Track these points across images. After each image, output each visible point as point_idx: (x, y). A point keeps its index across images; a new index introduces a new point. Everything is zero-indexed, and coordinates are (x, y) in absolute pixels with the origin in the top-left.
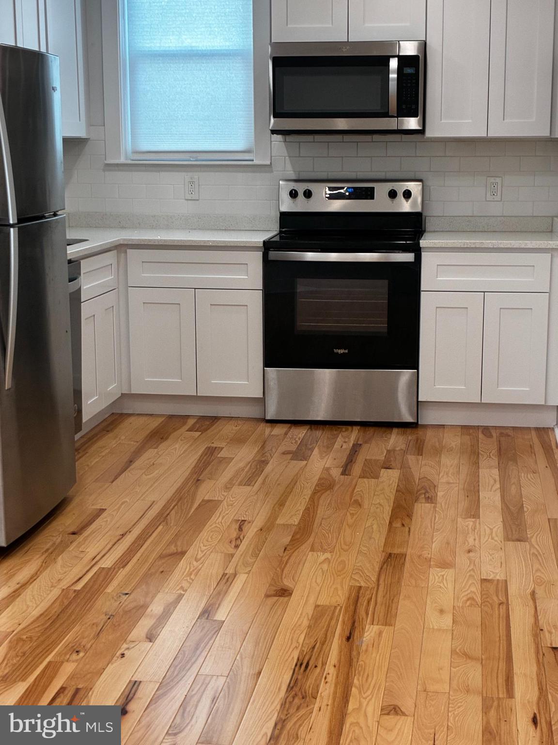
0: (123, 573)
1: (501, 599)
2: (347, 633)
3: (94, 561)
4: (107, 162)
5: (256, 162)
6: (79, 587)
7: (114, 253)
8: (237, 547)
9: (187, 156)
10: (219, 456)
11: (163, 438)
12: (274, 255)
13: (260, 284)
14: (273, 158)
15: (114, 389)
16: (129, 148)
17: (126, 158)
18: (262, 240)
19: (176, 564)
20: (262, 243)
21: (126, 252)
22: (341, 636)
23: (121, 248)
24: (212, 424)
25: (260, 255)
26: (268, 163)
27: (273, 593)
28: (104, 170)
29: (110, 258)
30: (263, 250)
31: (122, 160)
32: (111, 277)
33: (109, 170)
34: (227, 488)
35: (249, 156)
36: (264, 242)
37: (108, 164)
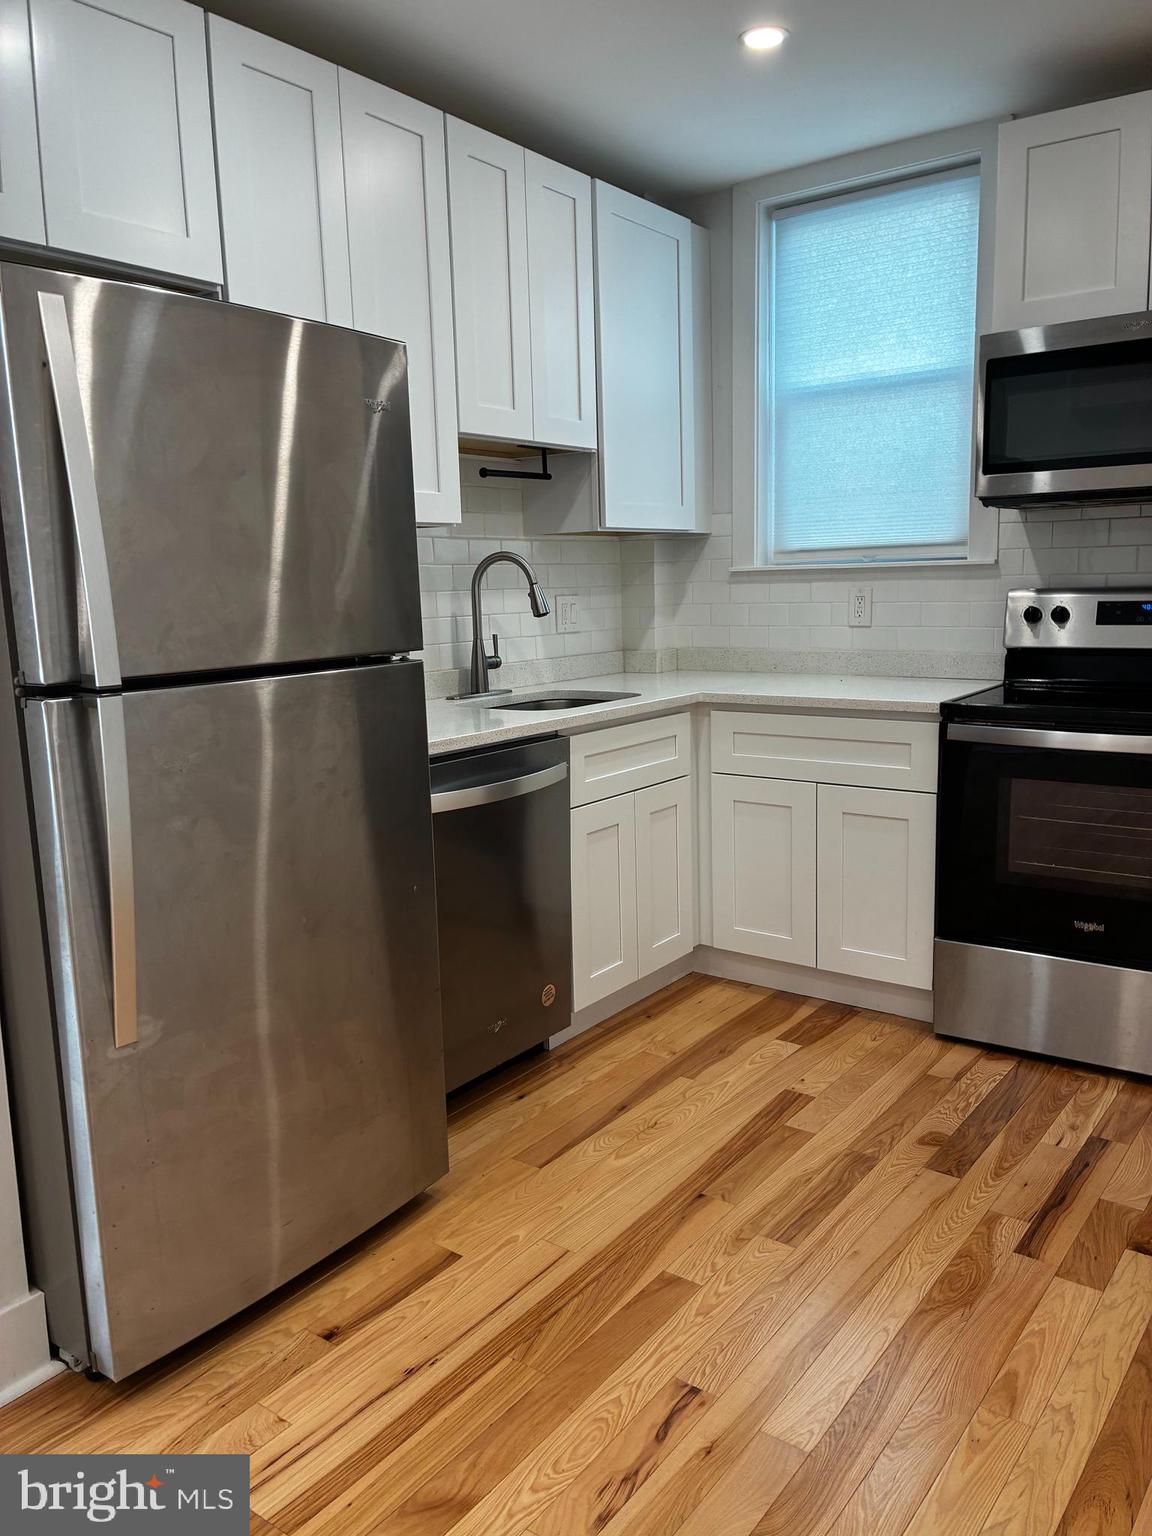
4: (733, 569)
5: (971, 560)
7: (687, 716)
8: (602, 1522)
9: (858, 555)
10: (788, 1124)
11: (724, 1053)
12: (957, 731)
13: (932, 784)
14: (1001, 552)
16: (772, 548)
17: (766, 561)
18: (939, 702)
20: (938, 707)
21: (709, 715)
23: (699, 709)
25: (932, 729)
26: (990, 560)
28: (730, 583)
29: (681, 725)
30: (941, 719)
31: (758, 564)
32: (672, 758)
33: (734, 583)
34: (739, 1240)
35: (958, 552)
36: (943, 706)
37: (734, 574)
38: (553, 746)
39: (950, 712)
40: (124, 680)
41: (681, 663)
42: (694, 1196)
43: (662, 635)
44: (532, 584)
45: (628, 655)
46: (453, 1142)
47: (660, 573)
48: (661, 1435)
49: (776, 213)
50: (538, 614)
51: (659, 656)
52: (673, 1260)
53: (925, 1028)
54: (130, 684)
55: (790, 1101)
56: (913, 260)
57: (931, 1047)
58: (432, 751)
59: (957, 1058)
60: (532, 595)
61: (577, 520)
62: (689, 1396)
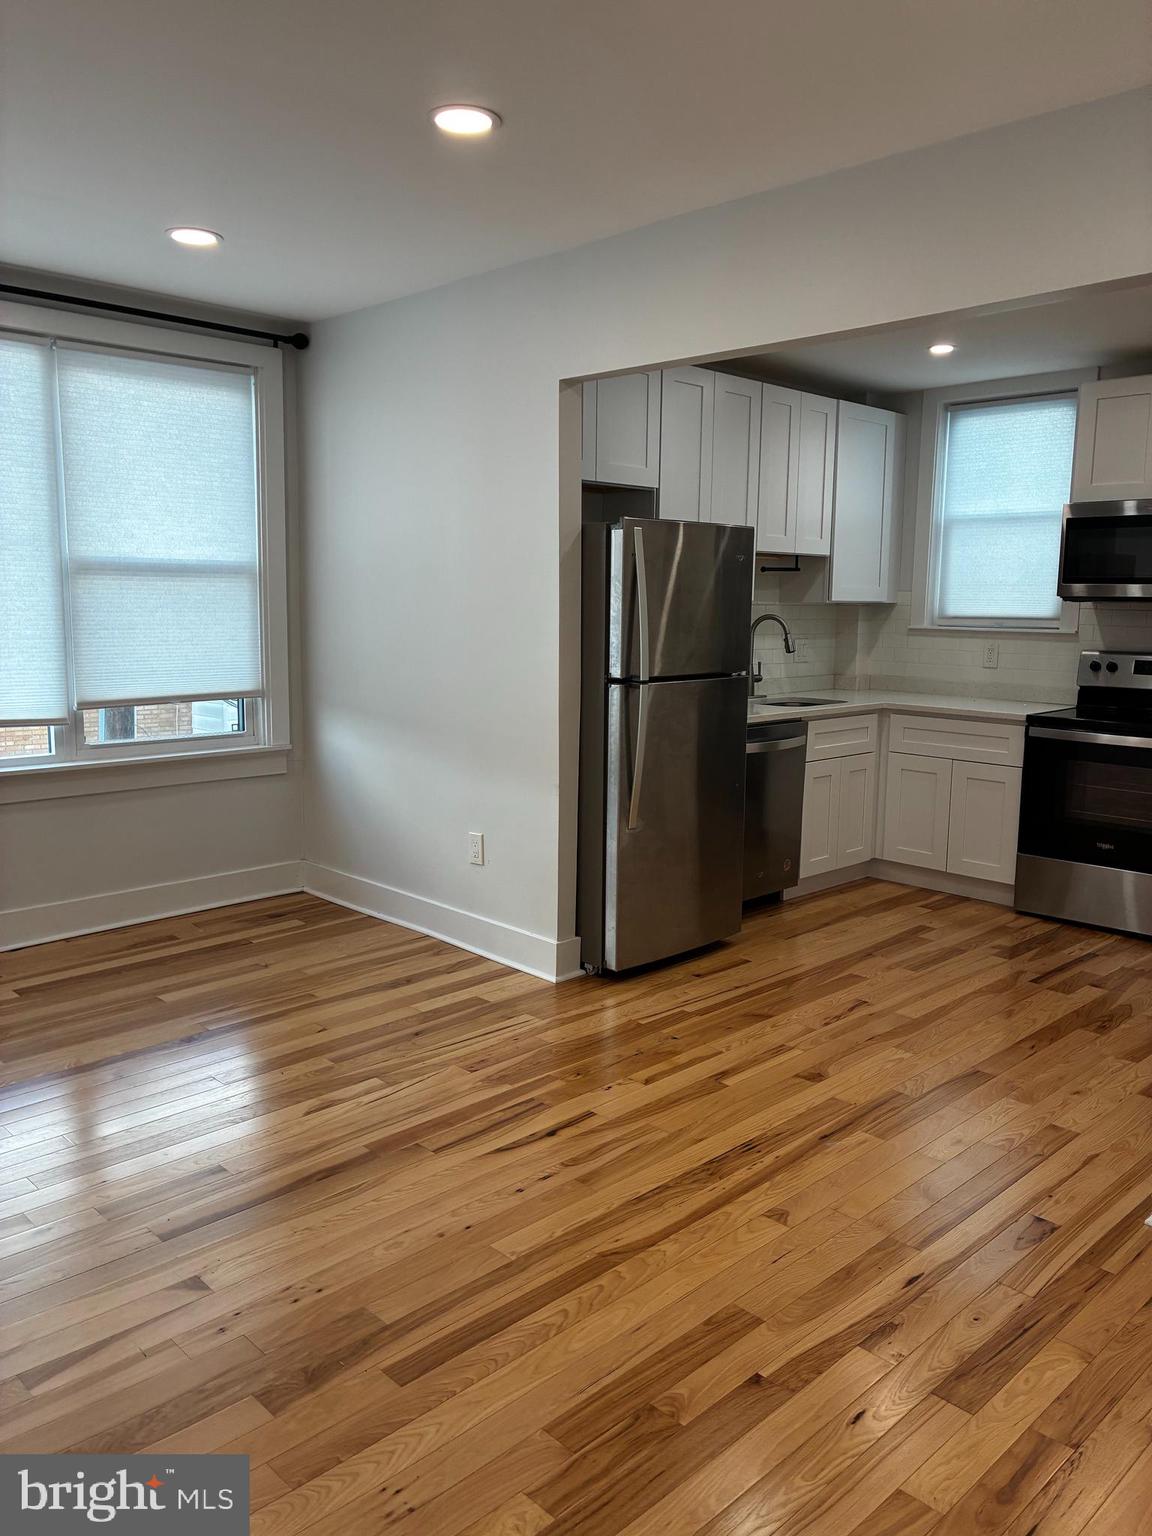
0: (696, 1019)
1: (1045, 1151)
2: (827, 1133)
3: (686, 1003)
4: (911, 627)
5: (1061, 630)
6: (643, 1022)
7: (875, 716)
8: (826, 1024)
10: (920, 936)
11: (885, 910)
12: (1035, 732)
13: (1021, 763)
14: (1080, 626)
15: (856, 852)
16: (936, 612)
17: (933, 624)
18: (1026, 714)
19: (751, 1024)
20: (1025, 717)
21: (889, 717)
22: (819, 1133)
23: (883, 712)
24: (955, 904)
25: (1021, 730)
26: (1075, 631)
27: (806, 1074)
28: (908, 635)
29: (872, 721)
30: (1026, 724)
31: (926, 625)
32: (865, 740)
33: (912, 635)
34: (889, 968)
35: (1055, 624)
36: (1028, 716)
37: (911, 629)
38: (798, 726)
39: (1032, 720)
40: (650, 678)
41: (872, 684)
42: (868, 954)
43: (862, 665)
44: (786, 634)
45: (837, 678)
46: (743, 926)
47: (862, 627)
48: (852, 1009)
49: (950, 408)
50: (788, 651)
51: (858, 680)
52: (855, 970)
53: (1007, 909)
54: (652, 679)
55: (923, 929)
56: (1035, 444)
57: (1012, 916)
58: (748, 721)
59: (1024, 921)
60: (786, 640)
61: (813, 596)
62: (861, 1003)
